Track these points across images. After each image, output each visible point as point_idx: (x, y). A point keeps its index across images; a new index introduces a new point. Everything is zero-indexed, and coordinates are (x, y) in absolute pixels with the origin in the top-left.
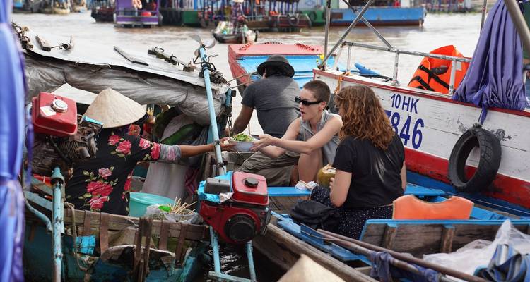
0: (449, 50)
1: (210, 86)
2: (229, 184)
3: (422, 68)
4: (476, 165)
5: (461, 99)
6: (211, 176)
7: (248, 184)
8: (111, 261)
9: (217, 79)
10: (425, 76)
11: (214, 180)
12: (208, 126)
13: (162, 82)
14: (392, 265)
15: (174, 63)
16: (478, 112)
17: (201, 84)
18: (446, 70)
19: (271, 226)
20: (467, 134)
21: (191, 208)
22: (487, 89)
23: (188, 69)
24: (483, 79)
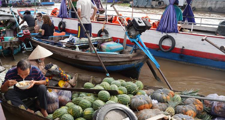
0: (56, 9)
1: (14, 15)
2: (22, 33)
3: (52, 12)
4: (62, 27)
5: (59, 17)
6: (19, 32)
7: (26, 32)
8: (6, 50)
9: (15, 14)
10: (53, 13)
11: (20, 33)
12: (16, 22)
13: (5, 16)
14: (54, 43)
15: (5, 12)
16: (61, 19)
17: (12, 15)
18: (56, 12)
19: (32, 39)
20: (60, 22)
21: (17, 38)
22: (62, 15)
23: (8, 13)
24: (61, 14)
